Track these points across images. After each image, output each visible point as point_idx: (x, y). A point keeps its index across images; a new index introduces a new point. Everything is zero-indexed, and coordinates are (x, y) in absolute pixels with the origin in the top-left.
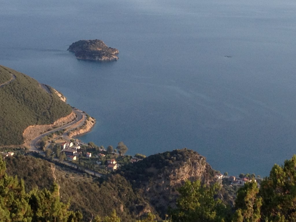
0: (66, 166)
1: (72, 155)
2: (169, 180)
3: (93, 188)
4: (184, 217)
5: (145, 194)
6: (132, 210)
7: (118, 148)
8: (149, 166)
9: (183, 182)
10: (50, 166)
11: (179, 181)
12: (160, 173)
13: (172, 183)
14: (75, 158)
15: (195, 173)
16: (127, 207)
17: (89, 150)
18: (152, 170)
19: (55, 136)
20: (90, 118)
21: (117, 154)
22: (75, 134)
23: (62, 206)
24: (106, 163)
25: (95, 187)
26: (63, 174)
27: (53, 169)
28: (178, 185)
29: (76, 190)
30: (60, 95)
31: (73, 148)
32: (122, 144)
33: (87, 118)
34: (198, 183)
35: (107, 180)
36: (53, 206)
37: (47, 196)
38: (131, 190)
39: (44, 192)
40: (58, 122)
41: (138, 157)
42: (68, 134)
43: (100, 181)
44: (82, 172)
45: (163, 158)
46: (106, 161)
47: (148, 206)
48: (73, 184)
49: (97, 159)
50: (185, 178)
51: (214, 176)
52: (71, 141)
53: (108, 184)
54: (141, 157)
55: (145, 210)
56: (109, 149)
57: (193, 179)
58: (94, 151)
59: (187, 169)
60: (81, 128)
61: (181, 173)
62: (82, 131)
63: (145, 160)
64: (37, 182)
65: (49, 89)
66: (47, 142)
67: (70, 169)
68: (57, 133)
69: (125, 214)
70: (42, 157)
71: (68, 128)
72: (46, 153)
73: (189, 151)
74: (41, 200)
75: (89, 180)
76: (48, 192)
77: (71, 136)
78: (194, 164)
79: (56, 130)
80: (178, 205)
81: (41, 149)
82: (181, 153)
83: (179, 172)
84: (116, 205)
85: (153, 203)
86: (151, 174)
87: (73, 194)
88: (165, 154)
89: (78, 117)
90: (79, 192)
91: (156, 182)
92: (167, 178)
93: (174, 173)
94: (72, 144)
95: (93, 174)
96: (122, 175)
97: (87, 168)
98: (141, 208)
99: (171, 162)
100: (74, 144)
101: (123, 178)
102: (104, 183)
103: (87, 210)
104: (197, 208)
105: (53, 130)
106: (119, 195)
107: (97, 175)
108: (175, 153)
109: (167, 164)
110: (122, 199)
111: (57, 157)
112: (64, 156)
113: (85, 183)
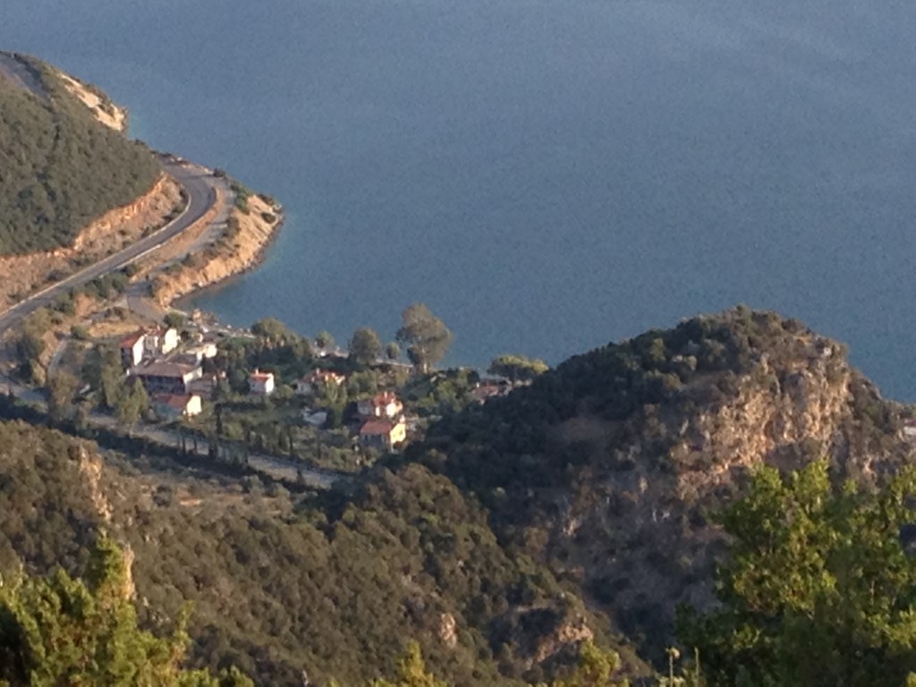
0: (153, 449)
1: (181, 391)
3: (297, 546)
6: (497, 637)
9: (739, 474)
10: (73, 453)
11: (721, 471)
12: (623, 440)
13: (687, 486)
14: (194, 406)
15: (800, 426)
17: (261, 360)
19: (85, 304)
20: (254, 201)
21: (403, 367)
22: (185, 284)
23: (152, 652)
24: (352, 416)
25: (306, 539)
26: (143, 488)
27: (92, 467)
29: (211, 561)
30: (91, 100)
31: (178, 358)
32: (420, 315)
33: (240, 203)
34: (820, 479)
35: (362, 499)
36: (104, 656)
37: (71, 608)
38: (488, 538)
39: (56, 582)
40: (99, 233)
41: (510, 371)
42: (150, 289)
43: (332, 504)
44: (234, 472)
45: (633, 364)
46: (352, 407)
47: (579, 608)
48: (195, 534)
49: (301, 402)
50: (751, 456)
52: (170, 322)
53: (371, 521)
54: (524, 373)
55: (567, 632)
56: (361, 346)
57: (791, 458)
58: (286, 361)
59: (754, 409)
60: (211, 252)
62: (217, 269)
65: (36, 74)
66: (47, 336)
67: (176, 461)
68: (98, 287)
69: (468, 660)
70: (30, 415)
71: (148, 260)
72: (47, 392)
73: (761, 319)
74: (45, 627)
76: (77, 586)
77: (166, 296)
78: (788, 383)
79: (85, 274)
81: (25, 373)
82: (722, 334)
83: (717, 427)
84: (419, 618)
85: (599, 593)
87: (201, 580)
88: (640, 345)
89: (195, 200)
90: (231, 573)
91: (610, 487)
92: (659, 460)
93: (694, 434)
94: (172, 339)
95: (290, 474)
96: (433, 468)
97: (258, 450)
98: (544, 623)
99: (673, 381)
100: (184, 335)
101: (442, 483)
102: (349, 514)
103: (277, 654)
105: (76, 277)
107: (312, 479)
109: (656, 393)
110: (443, 587)
111: (103, 408)
112: (142, 398)
113: (253, 524)
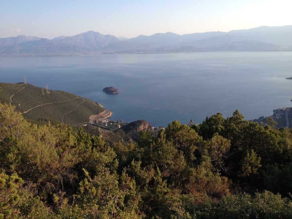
0: (104, 128)
1: (106, 124)
2: (137, 130)
3: (113, 134)
4: (142, 142)
5: (129, 135)
6: (126, 140)
7: (120, 121)
8: (130, 126)
10: (98, 128)
11: (140, 130)
12: (134, 128)
13: (138, 131)
14: (106, 125)
15: (145, 127)
16: (124, 139)
17: (111, 122)
18: (131, 127)
19: (100, 118)
20: (111, 112)
21: (120, 123)
22: (106, 117)
23: (102, 141)
24: (117, 126)
25: (114, 134)
26: (103, 130)
27: (100, 129)
28: (140, 131)
29: (107, 135)
30: (101, 105)
31: (106, 122)
32: (121, 120)
33: (110, 112)
34: (146, 130)
35: (117, 131)
36: (99, 141)
38: (125, 134)
39: (96, 137)
40: (101, 114)
41: (127, 123)
42: (104, 117)
43: (115, 132)
44: (109, 129)
45: (135, 123)
46: (117, 125)
47: (131, 138)
48: (106, 133)
49: (113, 125)
50: (142, 129)
51: (151, 127)
52: (105, 120)
53: (118, 133)
54: (128, 123)
55: (130, 140)
56: (117, 121)
57: (144, 129)
58: (113, 122)
59: (142, 126)
60: (108, 115)
61: (141, 127)
62: (108, 116)
63: (129, 124)
64: (94, 134)
65: (97, 104)
66: (97, 120)
67: (105, 129)
68: (100, 117)
69: (124, 142)
70: (96, 125)
71: (104, 116)
72: (97, 124)
73: (143, 120)
74: (95, 139)
75: (112, 132)
77: (105, 118)
78: (145, 124)
79: (100, 116)
80: (140, 138)
81: (95, 123)
82: (140, 121)
83: (140, 127)
84: (120, 139)
85: (132, 138)
86: (131, 129)
87: (107, 136)
88: (135, 122)
89: (107, 112)
90: (108, 136)
91: (133, 131)
92: (136, 129)
93: (139, 128)
94: (105, 121)
95: (112, 130)
96: (122, 129)
97: (111, 128)
98: (129, 139)
99: (137, 124)
100: (106, 120)
101: (122, 130)
102: (116, 132)
103: (111, 141)
104: (145, 138)
105: (99, 117)
106: (121, 136)
107: (114, 130)
108: (138, 121)
109: (136, 125)
110: (122, 137)
111: (101, 125)
112: (103, 124)
113: (110, 133)
